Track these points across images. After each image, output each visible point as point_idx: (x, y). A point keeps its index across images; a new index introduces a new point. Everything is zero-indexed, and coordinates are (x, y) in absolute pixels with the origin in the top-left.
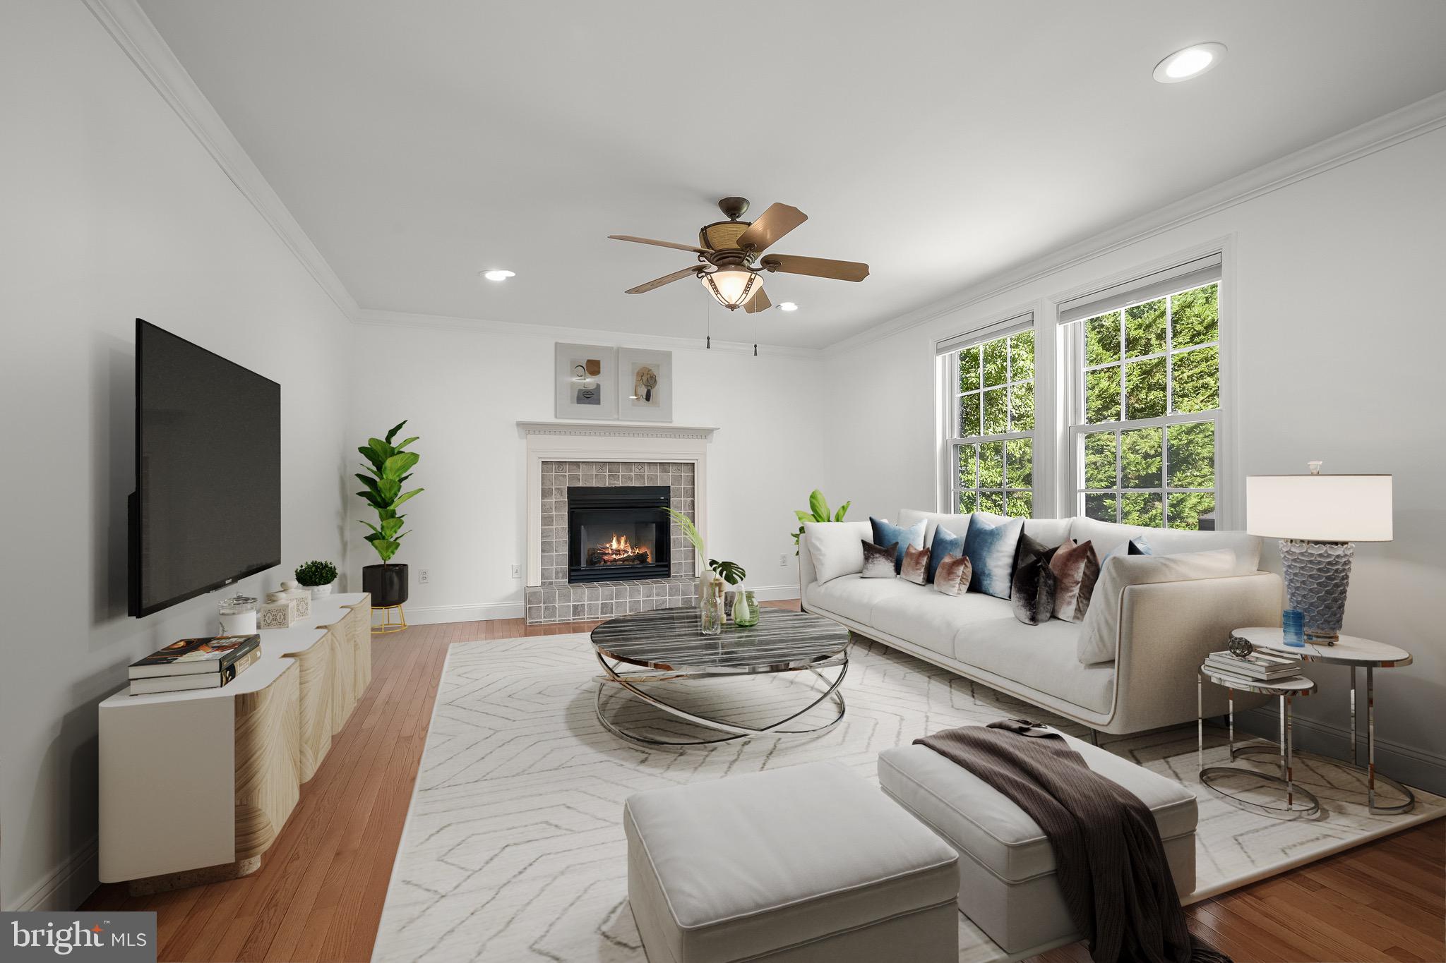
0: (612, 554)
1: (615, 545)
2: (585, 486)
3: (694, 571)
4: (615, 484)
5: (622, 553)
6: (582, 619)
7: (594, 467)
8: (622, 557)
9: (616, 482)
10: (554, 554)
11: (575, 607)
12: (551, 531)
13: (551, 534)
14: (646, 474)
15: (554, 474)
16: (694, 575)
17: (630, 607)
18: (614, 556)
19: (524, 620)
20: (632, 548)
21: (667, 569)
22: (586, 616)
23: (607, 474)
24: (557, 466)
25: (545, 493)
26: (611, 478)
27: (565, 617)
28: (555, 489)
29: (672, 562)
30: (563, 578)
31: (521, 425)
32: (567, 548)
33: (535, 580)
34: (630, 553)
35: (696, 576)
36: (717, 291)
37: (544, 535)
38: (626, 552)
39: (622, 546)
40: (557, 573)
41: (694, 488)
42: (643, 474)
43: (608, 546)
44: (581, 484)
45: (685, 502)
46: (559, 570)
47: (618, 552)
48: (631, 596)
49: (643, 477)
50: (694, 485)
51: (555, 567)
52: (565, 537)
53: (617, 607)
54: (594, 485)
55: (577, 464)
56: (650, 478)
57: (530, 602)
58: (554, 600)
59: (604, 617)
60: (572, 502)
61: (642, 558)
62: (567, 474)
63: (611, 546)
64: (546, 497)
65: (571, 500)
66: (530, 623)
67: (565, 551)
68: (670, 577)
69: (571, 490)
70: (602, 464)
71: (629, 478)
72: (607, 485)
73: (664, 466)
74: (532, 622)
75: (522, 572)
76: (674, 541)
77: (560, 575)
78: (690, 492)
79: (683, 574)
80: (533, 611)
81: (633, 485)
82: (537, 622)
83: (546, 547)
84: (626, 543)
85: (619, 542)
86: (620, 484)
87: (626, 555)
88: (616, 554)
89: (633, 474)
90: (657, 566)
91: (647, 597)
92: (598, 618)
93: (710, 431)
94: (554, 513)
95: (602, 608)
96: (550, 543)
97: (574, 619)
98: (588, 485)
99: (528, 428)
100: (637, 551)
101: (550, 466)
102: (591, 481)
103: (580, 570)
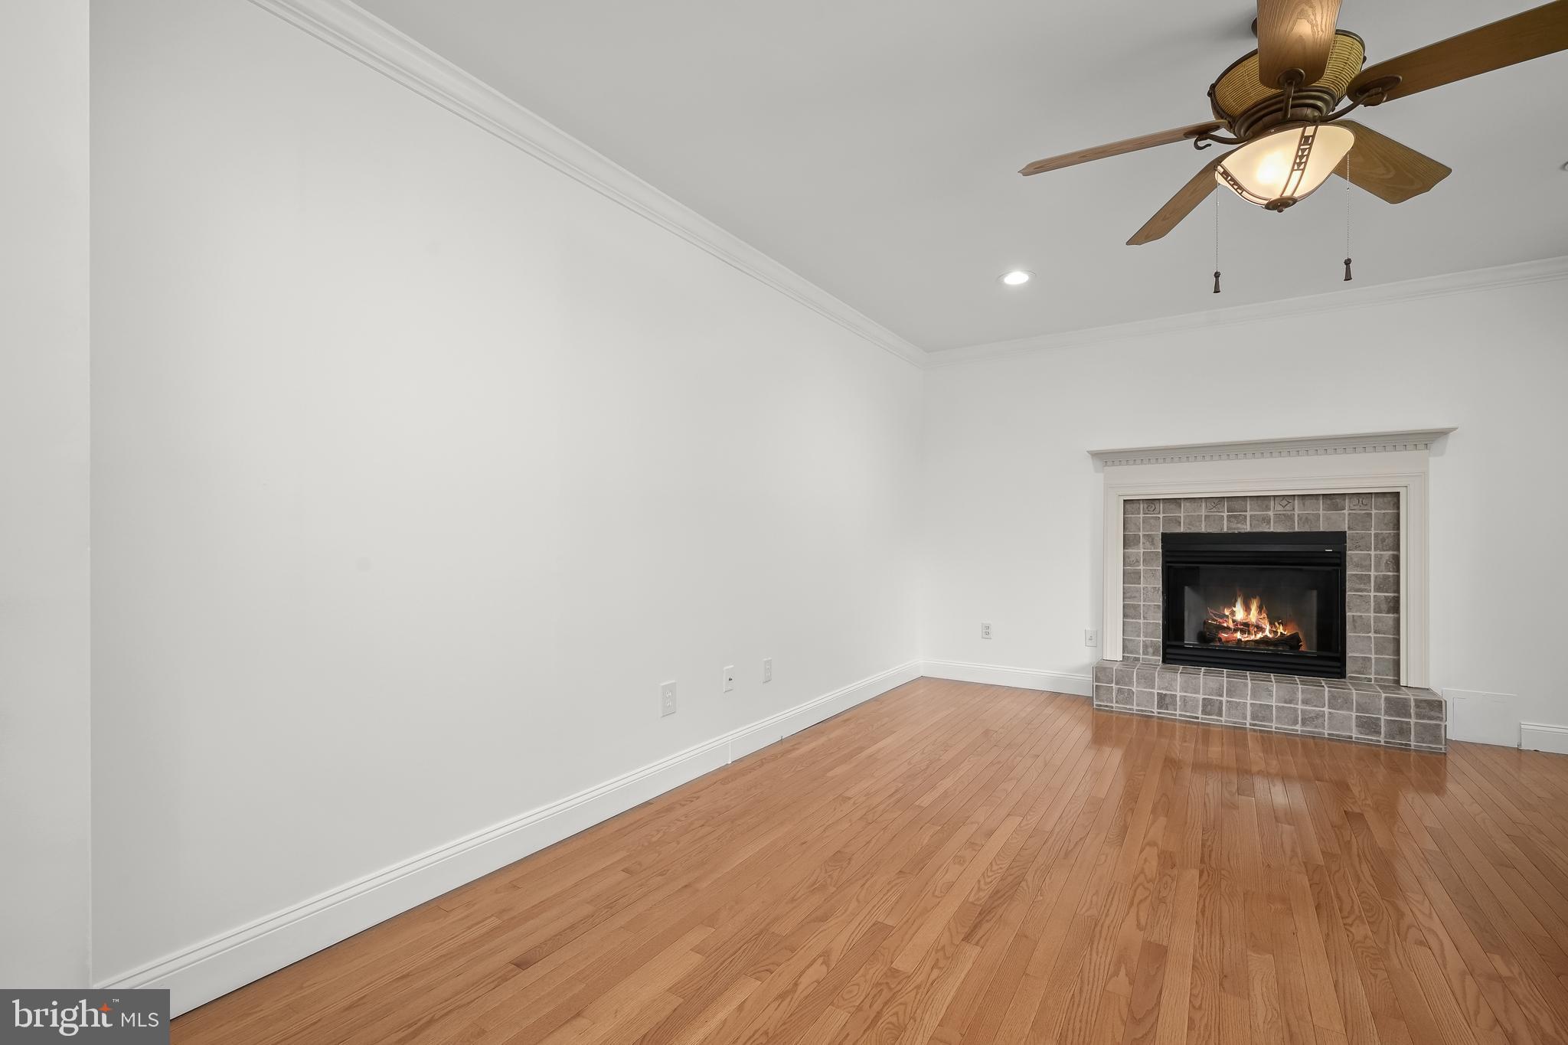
0: (1236, 631)
1: (1240, 613)
2: (1188, 531)
3: (1397, 673)
4: (1238, 528)
5: (1253, 630)
6: (1172, 715)
7: (1204, 505)
8: (1252, 637)
9: (1239, 525)
10: (1142, 621)
11: (1161, 697)
12: (1138, 590)
13: (1137, 595)
14: (1297, 512)
15: (1141, 516)
16: (1398, 682)
17: (1252, 713)
18: (1238, 635)
19: (1088, 700)
20: (1272, 624)
21: (1339, 664)
22: (1178, 712)
23: (1225, 514)
24: (1146, 506)
25: (1128, 542)
26: (1232, 519)
27: (1146, 706)
28: (1144, 535)
29: (1349, 654)
30: (1154, 654)
31: (1097, 455)
32: (1160, 615)
33: (1114, 652)
34: (1267, 633)
35: (1403, 683)
36: (1240, 187)
37: (1128, 595)
38: (1260, 629)
39: (1253, 616)
40: (1146, 647)
41: (1398, 535)
42: (1289, 513)
43: (1227, 612)
44: (1182, 529)
45: (1378, 558)
46: (1148, 643)
47: (1245, 627)
48: (1254, 696)
49: (1290, 518)
50: (1398, 529)
51: (1142, 638)
52: (1158, 600)
53: (1229, 709)
54: (1203, 530)
55: (1176, 501)
56: (1305, 519)
57: (1097, 679)
58: (1131, 683)
59: (1205, 719)
60: (1168, 553)
61: (1292, 642)
62: (1161, 516)
63: (1233, 613)
64: (1129, 546)
65: (1167, 551)
66: (1097, 705)
67: (1158, 619)
68: (1344, 677)
69: (1166, 538)
70: (1214, 500)
71: (1264, 519)
72: (1225, 530)
73: (1333, 500)
74: (1101, 706)
75: (1096, 639)
76: (1354, 621)
77: (1150, 650)
78: (1390, 541)
79: (1372, 677)
80: (1102, 692)
81: (1272, 530)
82: (1107, 706)
83: (1129, 611)
84: (1260, 612)
85: (1247, 609)
86: (1247, 528)
87: (1260, 636)
88: (1243, 632)
89: (1271, 513)
90: (1319, 658)
91: (1286, 702)
92: (1198, 718)
93: (1442, 434)
94: (1141, 567)
95: (1204, 706)
96: (1136, 607)
97: (1159, 713)
98: (1194, 530)
99: (1106, 458)
100: (1281, 630)
101: (1135, 506)
102: (1198, 524)
103: (1182, 647)
